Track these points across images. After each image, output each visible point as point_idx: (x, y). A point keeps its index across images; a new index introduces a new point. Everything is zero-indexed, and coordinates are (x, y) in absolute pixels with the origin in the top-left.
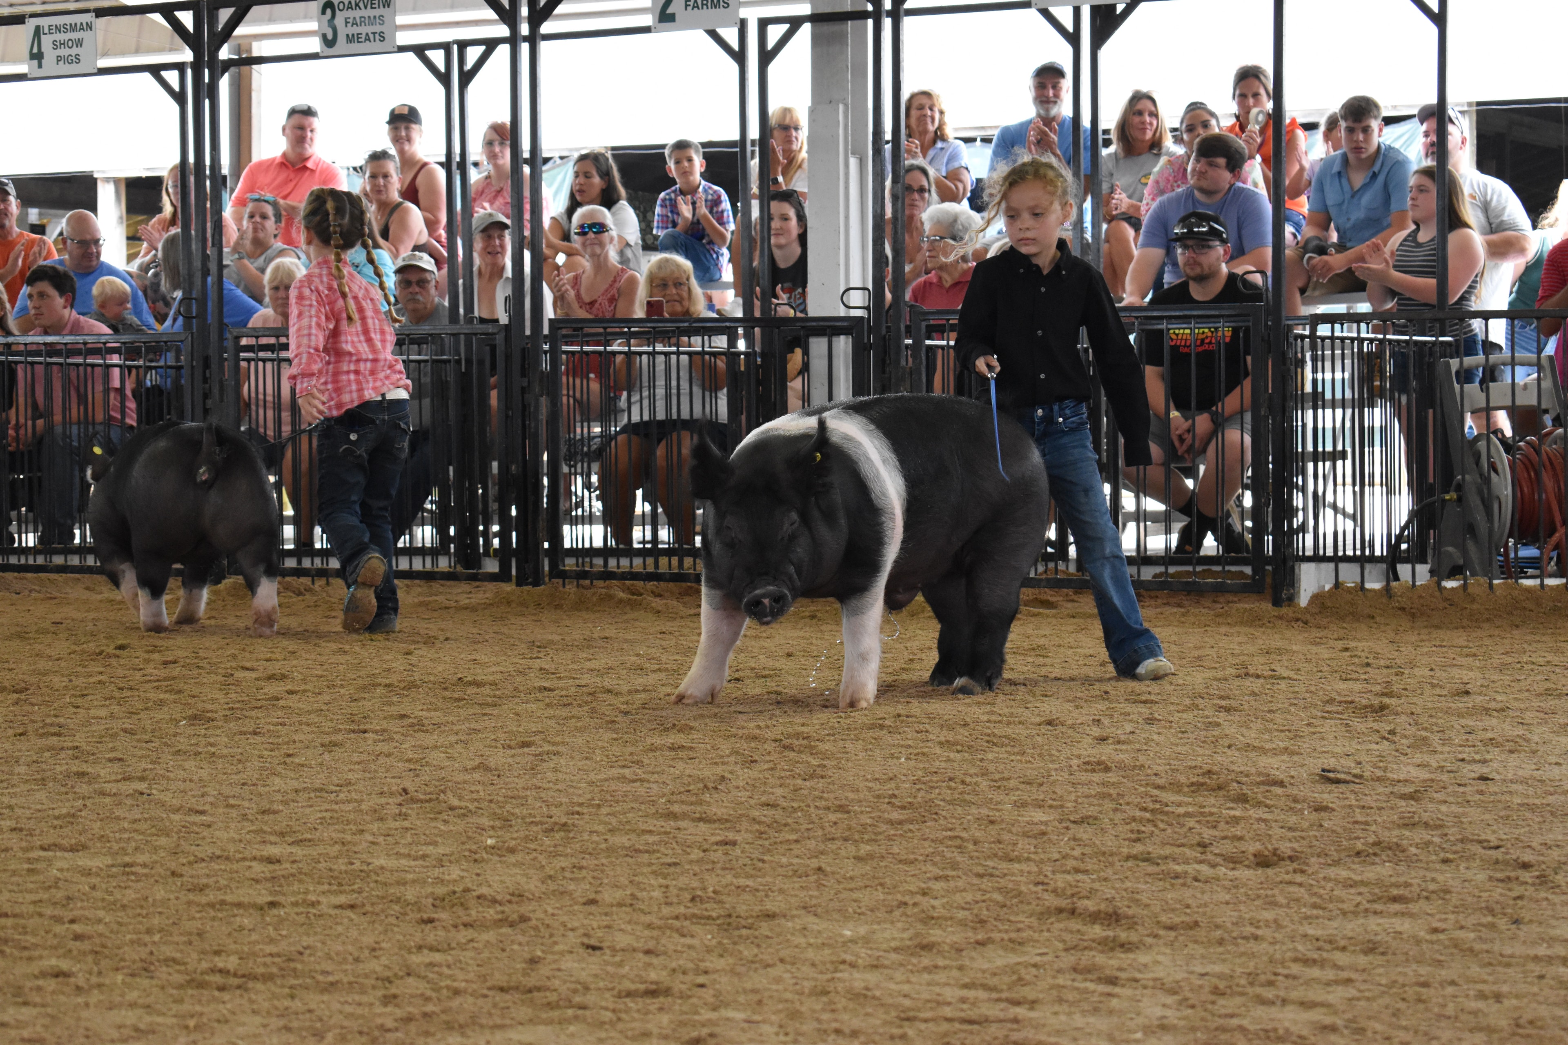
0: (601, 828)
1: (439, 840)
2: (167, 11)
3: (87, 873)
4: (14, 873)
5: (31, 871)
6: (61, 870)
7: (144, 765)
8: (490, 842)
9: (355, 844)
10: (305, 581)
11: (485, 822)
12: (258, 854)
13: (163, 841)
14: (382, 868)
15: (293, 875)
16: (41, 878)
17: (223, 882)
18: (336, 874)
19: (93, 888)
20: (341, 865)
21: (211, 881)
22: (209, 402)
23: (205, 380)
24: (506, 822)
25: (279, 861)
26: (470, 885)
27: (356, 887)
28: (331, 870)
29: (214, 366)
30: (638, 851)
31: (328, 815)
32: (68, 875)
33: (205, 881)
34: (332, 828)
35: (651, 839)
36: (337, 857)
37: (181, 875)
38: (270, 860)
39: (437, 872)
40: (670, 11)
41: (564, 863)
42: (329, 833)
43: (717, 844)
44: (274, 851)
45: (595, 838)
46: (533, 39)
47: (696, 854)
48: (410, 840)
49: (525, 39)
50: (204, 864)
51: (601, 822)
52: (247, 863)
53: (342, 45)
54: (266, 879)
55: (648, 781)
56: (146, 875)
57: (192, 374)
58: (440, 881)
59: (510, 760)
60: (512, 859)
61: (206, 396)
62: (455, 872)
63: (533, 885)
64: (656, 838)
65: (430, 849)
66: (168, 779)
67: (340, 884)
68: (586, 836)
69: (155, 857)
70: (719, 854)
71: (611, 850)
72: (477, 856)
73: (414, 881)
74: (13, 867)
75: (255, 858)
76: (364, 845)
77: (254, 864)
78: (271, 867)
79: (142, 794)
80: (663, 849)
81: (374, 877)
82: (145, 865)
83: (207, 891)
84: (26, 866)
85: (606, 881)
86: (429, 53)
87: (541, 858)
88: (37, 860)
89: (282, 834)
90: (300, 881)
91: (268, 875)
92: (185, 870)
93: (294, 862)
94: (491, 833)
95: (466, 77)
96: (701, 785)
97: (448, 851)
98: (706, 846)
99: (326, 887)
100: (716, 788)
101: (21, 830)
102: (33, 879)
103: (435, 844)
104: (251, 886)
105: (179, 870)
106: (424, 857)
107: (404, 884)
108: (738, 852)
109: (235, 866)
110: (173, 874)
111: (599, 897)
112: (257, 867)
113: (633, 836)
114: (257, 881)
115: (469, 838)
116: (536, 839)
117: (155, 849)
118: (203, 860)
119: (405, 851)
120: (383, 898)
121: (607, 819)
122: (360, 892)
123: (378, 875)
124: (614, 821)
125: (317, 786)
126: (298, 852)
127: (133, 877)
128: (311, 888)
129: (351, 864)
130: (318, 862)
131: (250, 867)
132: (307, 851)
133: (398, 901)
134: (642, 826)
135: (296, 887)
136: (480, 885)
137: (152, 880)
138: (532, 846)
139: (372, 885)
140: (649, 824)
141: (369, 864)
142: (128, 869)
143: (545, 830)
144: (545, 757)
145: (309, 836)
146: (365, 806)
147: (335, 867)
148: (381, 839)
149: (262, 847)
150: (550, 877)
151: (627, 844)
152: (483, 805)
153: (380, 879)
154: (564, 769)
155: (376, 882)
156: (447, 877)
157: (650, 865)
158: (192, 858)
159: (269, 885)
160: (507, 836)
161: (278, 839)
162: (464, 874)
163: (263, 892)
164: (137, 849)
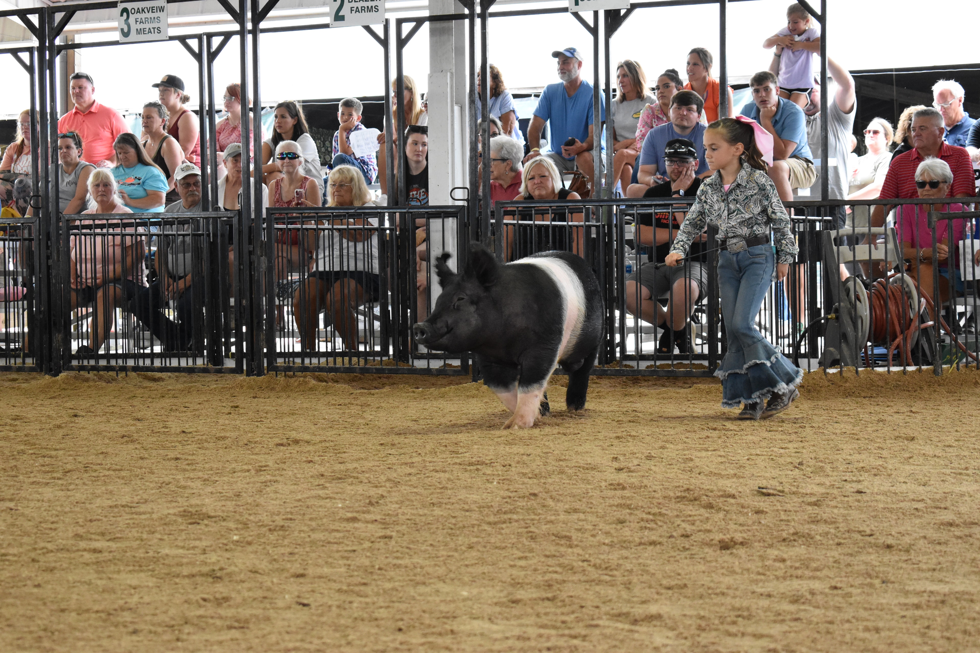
0: (305, 528)
1: (203, 537)
2: (22, 14)
7: (12, 491)
8: (235, 538)
9: (149, 540)
10: (112, 374)
11: (232, 525)
12: (88, 547)
13: (25, 539)
14: (167, 555)
15: (110, 560)
17: (65, 565)
18: (138, 559)
20: (140, 554)
21: (58, 565)
22: (51, 262)
23: (48, 247)
24: (246, 525)
25: (100, 552)
26: (223, 566)
27: (150, 567)
28: (134, 557)
29: (54, 238)
30: (329, 543)
31: (131, 522)
33: (53, 565)
34: (134, 530)
35: (338, 535)
36: (138, 549)
37: (38, 561)
38: (95, 551)
39: (202, 557)
40: (341, 14)
41: (282, 550)
42: (134, 533)
43: (380, 537)
44: (98, 545)
45: (302, 535)
46: (255, 32)
47: (367, 545)
48: (184, 537)
49: (250, 32)
50: (52, 554)
51: (306, 525)
52: (81, 553)
53: (133, 36)
54: (94, 563)
55: (335, 498)
56: (16, 561)
57: (40, 244)
58: (204, 563)
59: (246, 486)
60: (250, 548)
61: (48, 258)
62: (213, 558)
63: (264, 565)
64: (341, 535)
65: (197, 543)
66: (28, 500)
67: (140, 566)
68: (296, 534)
69: (21, 550)
70: (381, 543)
71: (313, 542)
72: (228, 547)
73: (187, 564)
75: (85, 550)
76: (156, 541)
77: (85, 553)
78: (96, 555)
79: (11, 509)
80: (346, 541)
81: (162, 561)
82: (15, 555)
83: (55, 571)
85: (310, 562)
86: (189, 41)
87: (268, 548)
89: (103, 534)
90: (115, 564)
91: (94, 560)
92: (42, 558)
93: (110, 552)
94: (236, 532)
95: (212, 56)
96: (368, 501)
97: (208, 543)
98: (372, 540)
99: (131, 568)
100: (377, 502)
103: (200, 539)
104: (83, 568)
105: (37, 558)
106: (194, 548)
107: (182, 565)
108: (393, 543)
109: (73, 555)
110: (33, 560)
111: (306, 572)
112: (87, 556)
113: (326, 533)
114: (87, 565)
115: (222, 535)
116: (264, 536)
117: (21, 545)
118: (52, 551)
119: (181, 544)
120: (168, 574)
121: (309, 523)
122: (153, 571)
123: (164, 559)
124: (314, 524)
125: (124, 503)
126: (113, 545)
127: (7, 563)
128: (122, 568)
129: (147, 553)
130: (126, 552)
131: (82, 556)
132: (119, 545)
133: (178, 576)
134: (332, 527)
135: (112, 568)
136: (230, 565)
137: (19, 565)
138: (262, 540)
139: (161, 566)
140: (336, 526)
141: (158, 553)
142: (4, 558)
143: (270, 530)
144: (269, 484)
145: (119, 535)
146: (155, 516)
147: (137, 555)
148: (166, 537)
149: (90, 543)
150: (275, 560)
151: (323, 538)
152: (230, 514)
153: (166, 562)
154: (281, 491)
155: (163, 564)
156: (208, 561)
157: (338, 551)
158: (45, 550)
159: (95, 567)
160: (246, 534)
161: (100, 538)
162: (220, 558)
163: (91, 571)
164: (9, 544)
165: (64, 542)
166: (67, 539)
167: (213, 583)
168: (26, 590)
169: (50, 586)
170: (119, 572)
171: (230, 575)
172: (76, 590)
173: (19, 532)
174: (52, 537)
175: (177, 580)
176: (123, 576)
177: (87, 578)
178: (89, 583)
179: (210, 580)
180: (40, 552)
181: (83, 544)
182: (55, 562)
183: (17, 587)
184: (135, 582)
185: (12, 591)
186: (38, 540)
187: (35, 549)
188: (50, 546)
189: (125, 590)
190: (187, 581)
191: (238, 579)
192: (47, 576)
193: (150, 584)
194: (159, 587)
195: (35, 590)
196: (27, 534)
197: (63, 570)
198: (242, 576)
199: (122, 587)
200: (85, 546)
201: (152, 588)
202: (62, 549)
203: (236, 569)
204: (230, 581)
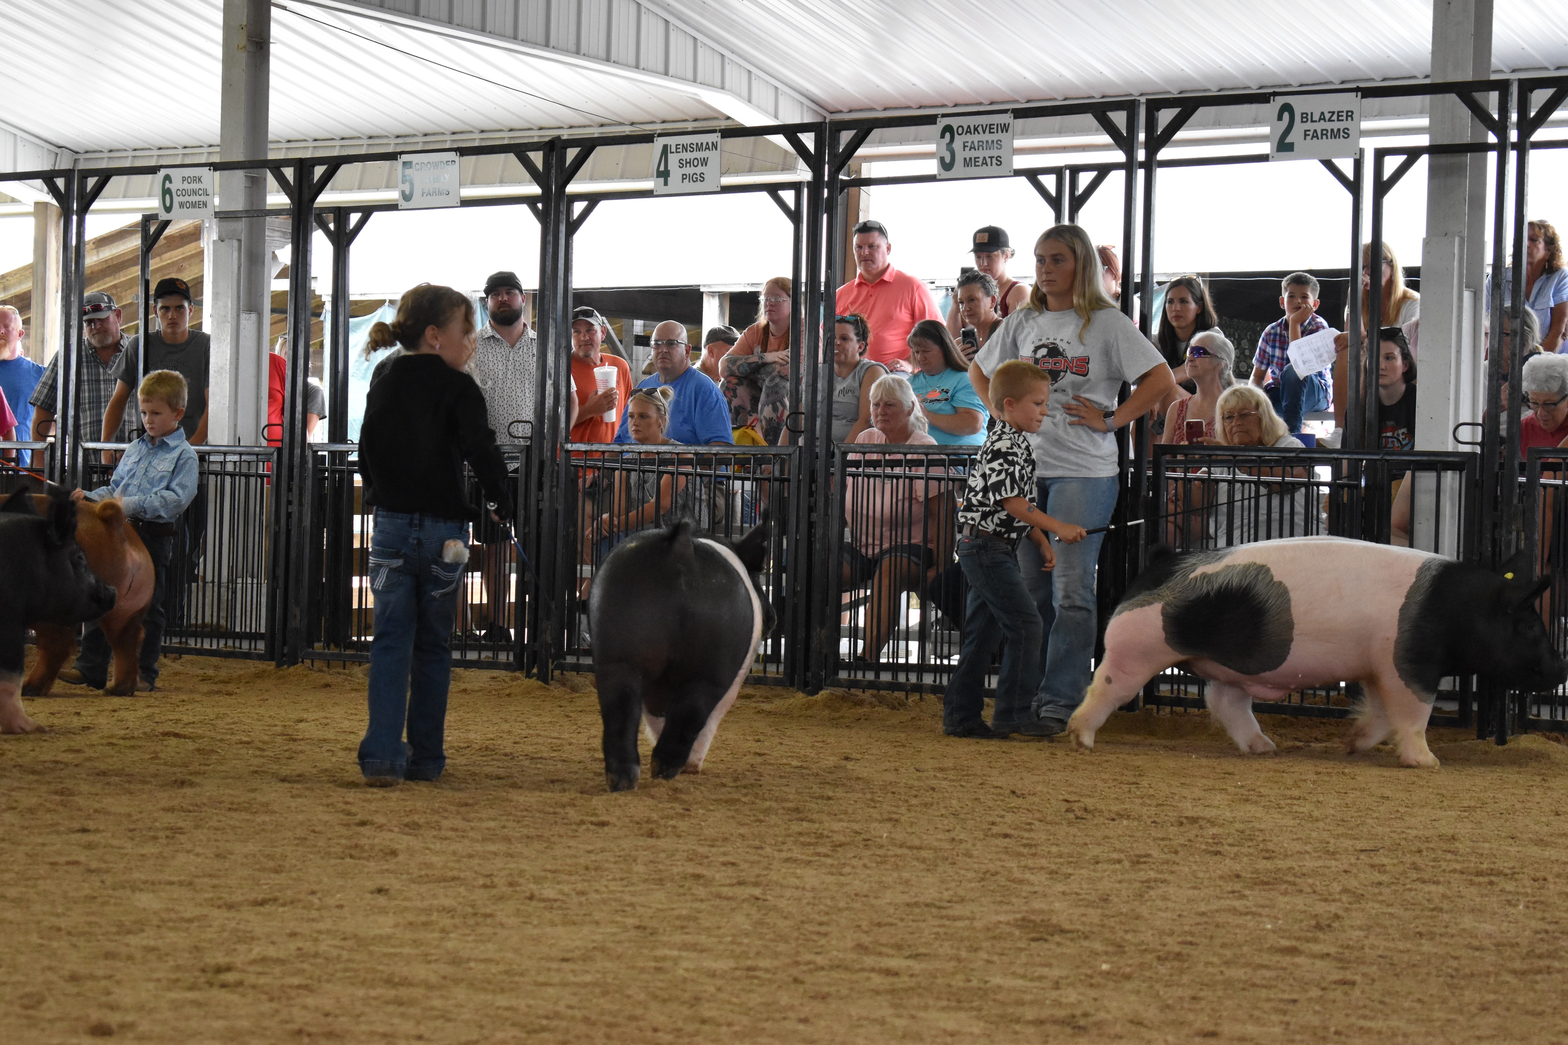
0: (1215, 960)
1: (1054, 961)
2: (791, 132)
3: (712, 974)
4: (643, 970)
5: (659, 970)
6: (687, 970)
7: (756, 870)
8: (1105, 967)
9: (971, 962)
10: (900, 695)
11: (1098, 946)
12: (877, 966)
13: (782, 947)
14: (999, 987)
15: (912, 989)
16: (669, 976)
17: (844, 992)
18: (954, 990)
19: (719, 989)
20: (958, 981)
21: (833, 989)
22: (814, 516)
23: (811, 494)
24: (1120, 948)
25: (896, 974)
26: (1088, 1010)
27: (975, 1004)
28: (949, 986)
29: (821, 480)
30: (1254, 985)
31: (941, 930)
32: (694, 975)
33: (826, 989)
34: (946, 944)
35: (1268, 974)
36: (954, 973)
37: (803, 983)
38: (888, 972)
39: (1054, 994)
40: (1288, 140)
41: (1180, 992)
42: (946, 949)
43: (1335, 982)
44: (893, 963)
45: (1210, 969)
46: (1150, 166)
47: (1315, 992)
48: (1025, 960)
49: (1141, 165)
50: (822, 973)
51: (1215, 954)
52: (866, 974)
53: (959, 168)
54: (887, 991)
55: (1260, 915)
56: (769, 980)
57: (799, 487)
58: (1057, 1004)
59: (1118, 885)
60: (1128, 985)
61: (811, 509)
62: (1071, 996)
63: (1151, 1014)
64: (1273, 974)
65: (1045, 971)
66: (782, 886)
67: (959, 1001)
68: (1201, 967)
69: (776, 963)
70: (1338, 992)
71: (1228, 983)
72: (1093, 981)
73: (1032, 1002)
74: (641, 964)
75: (873, 970)
76: (981, 963)
77: (872, 975)
78: (891, 979)
79: (757, 899)
80: (1280, 985)
82: (767, 970)
83: (829, 1000)
84: (654, 964)
85: (1225, 1014)
86: (1042, 178)
87: (1157, 986)
88: (664, 958)
89: (898, 947)
90: (920, 995)
91: (888, 987)
93: (912, 976)
94: (1105, 958)
95: (1078, 202)
96: (1313, 923)
97: (1063, 973)
98: (1324, 985)
99: (945, 1003)
100: (1329, 926)
101: (645, 928)
102: (661, 977)
103: (1049, 965)
104: (871, 998)
105: (801, 977)
106: (1041, 978)
107: (1023, 1004)
108: (1357, 992)
109: (855, 977)
110: (796, 980)
111: (1219, 1029)
112: (877, 980)
113: (1248, 970)
114: (877, 993)
115: (1083, 962)
116: (1150, 967)
117: (776, 955)
118: (823, 968)
119: (1021, 971)
120: (1002, 1017)
121: (1221, 951)
122: (979, 1009)
123: (995, 993)
124: (1228, 953)
125: (929, 901)
126: (917, 966)
127: (756, 981)
128: (931, 1002)
129: (969, 981)
130: (935, 977)
131: (869, 979)
132: (924, 965)
133: (1018, 1021)
134: (1257, 960)
135: (915, 1001)
136: (1097, 1010)
137: (775, 986)
138: (1148, 974)
139: (990, 1003)
140: (1265, 959)
141: (986, 982)
142: (752, 973)
143: (1159, 958)
144: (1152, 884)
145: (923, 950)
146: (978, 924)
147: (953, 983)
148: (995, 958)
149: (879, 959)
150: (1168, 1007)
151: (1244, 978)
152: (1096, 929)
153: (998, 997)
154: (1173, 897)
155: (994, 1000)
156: (1064, 1000)
157: (1269, 1000)
158: (812, 966)
159: (889, 997)
160: (1122, 962)
161: (894, 952)
162: (1080, 998)
163: (885, 1004)
164: (758, 954)
165: (841, 955)
166: (845, 950)
167: (1073, 1036)
168: (790, 1025)
169: (823, 1023)
170: (926, 1008)
171: (1099, 1024)
172: (861, 1031)
173: (771, 936)
174: (822, 946)
175: (1017, 1027)
176: (932, 1015)
177: (878, 1014)
178: (882, 1022)
179: (1069, 1030)
180: (805, 968)
181: (869, 961)
182: (829, 985)
183: (774, 1020)
184: (951, 1026)
185: (767, 1025)
186: (801, 949)
187: (797, 963)
188: (819, 960)
189: (936, 1036)
190: (1031, 1030)
191: (1112, 1032)
192: (819, 1007)
193: (976, 1031)
194: (989, 1036)
195: (801, 1027)
196: (784, 939)
197: (841, 999)
198: (1118, 1029)
199: (933, 1032)
200: (872, 964)
201: (979, 1036)
202: (838, 967)
203: (1109, 1017)
204: (1100, 1035)
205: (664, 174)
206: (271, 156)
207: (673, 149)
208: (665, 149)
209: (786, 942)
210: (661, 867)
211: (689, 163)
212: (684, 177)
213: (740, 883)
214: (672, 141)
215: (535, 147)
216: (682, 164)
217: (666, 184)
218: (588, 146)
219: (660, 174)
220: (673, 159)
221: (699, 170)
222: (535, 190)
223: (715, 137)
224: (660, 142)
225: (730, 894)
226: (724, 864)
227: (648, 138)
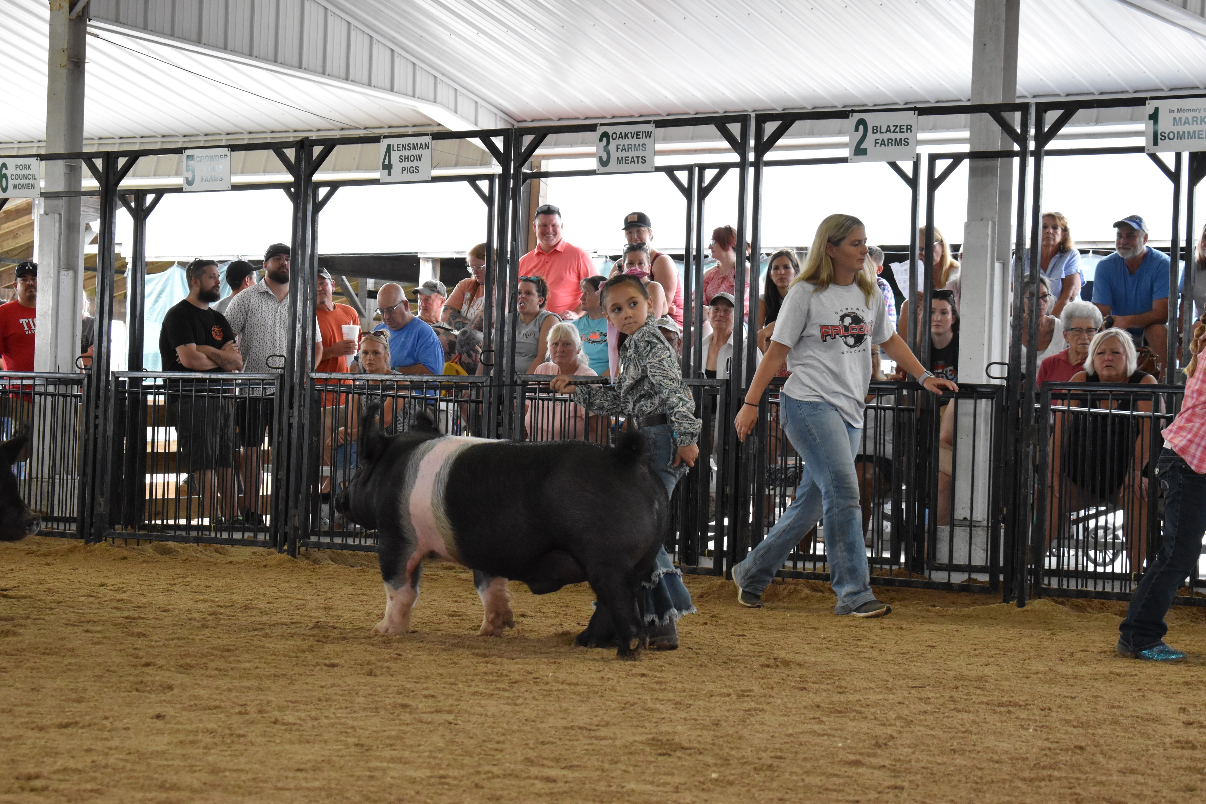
0: (798, 770)
1: (675, 771)
2: (485, 136)
3: (413, 781)
4: (359, 778)
5: (371, 777)
6: (393, 778)
7: (450, 702)
8: (714, 775)
9: (612, 771)
11: (710, 760)
12: (540, 775)
13: (467, 760)
14: (633, 791)
15: (566, 792)
16: (379, 782)
17: (514, 795)
18: (598, 793)
19: (418, 793)
20: (601, 787)
21: (505, 793)
22: (501, 430)
23: (499, 413)
24: (726, 761)
25: (554, 781)
28: (594, 790)
29: (506, 402)
30: (826, 789)
31: (590, 747)
32: (399, 781)
33: (499, 793)
34: (594, 758)
35: (837, 781)
36: (599, 780)
37: (482, 788)
38: (549, 780)
39: (675, 796)
40: (862, 147)
41: (771, 795)
42: (594, 761)
43: (889, 787)
44: (552, 773)
45: (794, 778)
46: (758, 165)
47: (873, 795)
48: (653, 771)
49: (752, 164)
50: (498, 780)
51: (798, 766)
52: (531, 781)
53: (613, 165)
54: (546, 794)
55: (834, 736)
56: (456, 786)
57: (490, 408)
59: (726, 713)
60: (731, 790)
61: (499, 425)
62: (687, 798)
64: (842, 781)
65: (668, 779)
66: (469, 713)
68: (787, 776)
69: (462, 773)
70: (891, 795)
71: (808, 788)
72: (705, 786)
74: (358, 773)
75: (536, 778)
77: (536, 782)
78: (550, 785)
79: (450, 723)
80: (847, 789)
82: (455, 778)
83: (502, 801)
84: (368, 773)
86: (677, 173)
87: (754, 790)
88: (376, 769)
89: (557, 760)
90: (571, 797)
91: (548, 791)
92: (486, 784)
94: (715, 769)
95: (704, 192)
96: (874, 742)
97: (682, 780)
98: (880, 789)
100: (886, 744)
101: (362, 745)
102: (373, 783)
103: (672, 774)
104: (534, 799)
105: (481, 783)
106: (665, 784)
108: (905, 795)
109: (522, 783)
110: (477, 786)
112: (539, 785)
113: (823, 778)
114: (539, 795)
115: (698, 771)
116: (749, 776)
117: (462, 766)
118: (498, 777)
119: (650, 779)
121: (803, 763)
123: (629, 795)
124: (808, 765)
125: (581, 725)
126: (570, 775)
127: (446, 787)
129: (610, 786)
130: (584, 783)
131: (533, 784)
132: (576, 774)
134: (830, 770)
135: (568, 801)
137: (461, 790)
138: (746, 781)
140: (836, 769)
141: (623, 787)
142: (443, 780)
143: (755, 769)
144: (753, 712)
145: (576, 763)
146: (618, 743)
147: (597, 788)
148: (631, 769)
149: (542, 770)
151: (819, 784)
152: (708, 747)
153: (631, 799)
154: (768, 723)
155: (629, 801)
156: (682, 801)
157: (838, 800)
158: (490, 775)
159: (548, 799)
160: (728, 772)
161: (553, 764)
162: (696, 799)
164: (449, 765)
165: (512, 767)
166: (516, 763)
173: (460, 751)
174: (498, 760)
180: (484, 776)
181: (534, 771)
182: (502, 789)
186: (481, 762)
187: (478, 772)
188: (495, 770)
196: (469, 754)
197: (511, 800)
200: (536, 773)
202: (510, 775)
205: (388, 167)
206: (86, 150)
207: (395, 148)
208: (389, 147)
209: (471, 756)
210: (377, 698)
211: (407, 158)
212: (403, 169)
213: (438, 711)
214: (394, 142)
215: (289, 145)
216: (402, 159)
217: (389, 174)
218: (329, 145)
219: (385, 167)
220: (395, 156)
221: (415, 164)
222: (289, 178)
223: (427, 139)
224: (385, 142)
225: (429, 720)
226: (426, 696)
227: (376, 139)
